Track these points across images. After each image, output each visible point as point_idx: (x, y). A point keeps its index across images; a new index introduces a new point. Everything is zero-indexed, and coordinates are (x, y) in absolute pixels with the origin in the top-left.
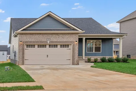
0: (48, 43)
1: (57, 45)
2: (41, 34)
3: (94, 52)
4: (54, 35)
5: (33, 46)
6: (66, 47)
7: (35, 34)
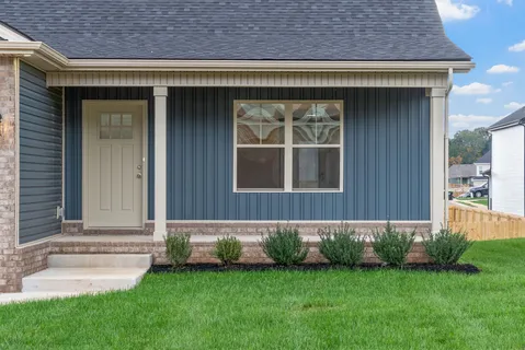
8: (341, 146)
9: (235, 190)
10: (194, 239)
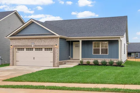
0: (33, 46)
1: (42, 49)
2: (27, 39)
3: (100, 54)
4: (37, 40)
5: (23, 49)
6: (49, 50)
7: (22, 39)
8: (108, 48)
9: (93, 54)
10: (84, 61)
